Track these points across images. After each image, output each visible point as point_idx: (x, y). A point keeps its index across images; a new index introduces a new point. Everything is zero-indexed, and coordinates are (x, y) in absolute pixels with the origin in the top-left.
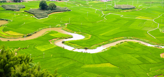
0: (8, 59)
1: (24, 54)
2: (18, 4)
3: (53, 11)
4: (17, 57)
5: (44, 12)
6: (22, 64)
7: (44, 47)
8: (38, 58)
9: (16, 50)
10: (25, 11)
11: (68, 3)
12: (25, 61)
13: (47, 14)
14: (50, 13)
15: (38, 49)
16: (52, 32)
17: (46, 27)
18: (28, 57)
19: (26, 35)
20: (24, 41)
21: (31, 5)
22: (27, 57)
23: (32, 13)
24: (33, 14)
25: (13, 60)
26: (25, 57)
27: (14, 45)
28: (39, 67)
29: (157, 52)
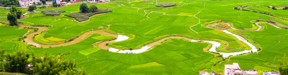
0: (51, 66)
1: (67, 60)
2: (58, 9)
3: (94, 13)
4: (61, 63)
5: (85, 15)
6: (67, 70)
7: (88, 51)
8: (82, 62)
9: (59, 56)
10: (65, 15)
11: (109, 4)
12: (68, 67)
13: (88, 17)
14: (91, 16)
15: (82, 53)
16: (94, 35)
17: (88, 30)
18: (71, 62)
19: (67, 40)
20: (66, 47)
21: (71, 9)
22: (70, 63)
23: (73, 16)
24: (74, 18)
25: (56, 67)
26: (69, 62)
27: (56, 51)
28: (84, 72)
29: (200, 47)
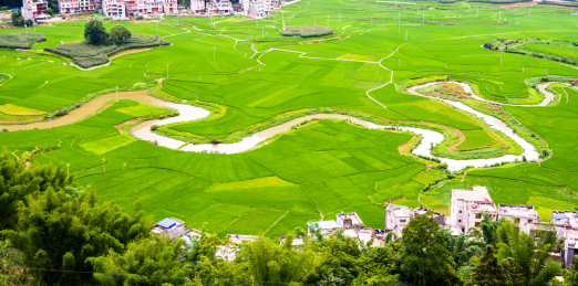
0: (7, 178)
1: (49, 164)
2: (27, 32)
3: (122, 47)
4: (32, 171)
5: (99, 50)
6: (46, 192)
7: (104, 144)
8: (90, 172)
9: (27, 154)
10: (46, 50)
11: (160, 25)
12: (53, 182)
13: (106, 55)
14: (114, 54)
15: (88, 149)
16: (122, 104)
17: (105, 91)
18: (62, 171)
19: (51, 115)
20: (47, 131)
21: (62, 34)
22: (58, 172)
23: (67, 53)
24: (68, 57)
25: (20, 183)
26: (54, 171)
27: (22, 142)
28: (93, 197)
29: (390, 142)
